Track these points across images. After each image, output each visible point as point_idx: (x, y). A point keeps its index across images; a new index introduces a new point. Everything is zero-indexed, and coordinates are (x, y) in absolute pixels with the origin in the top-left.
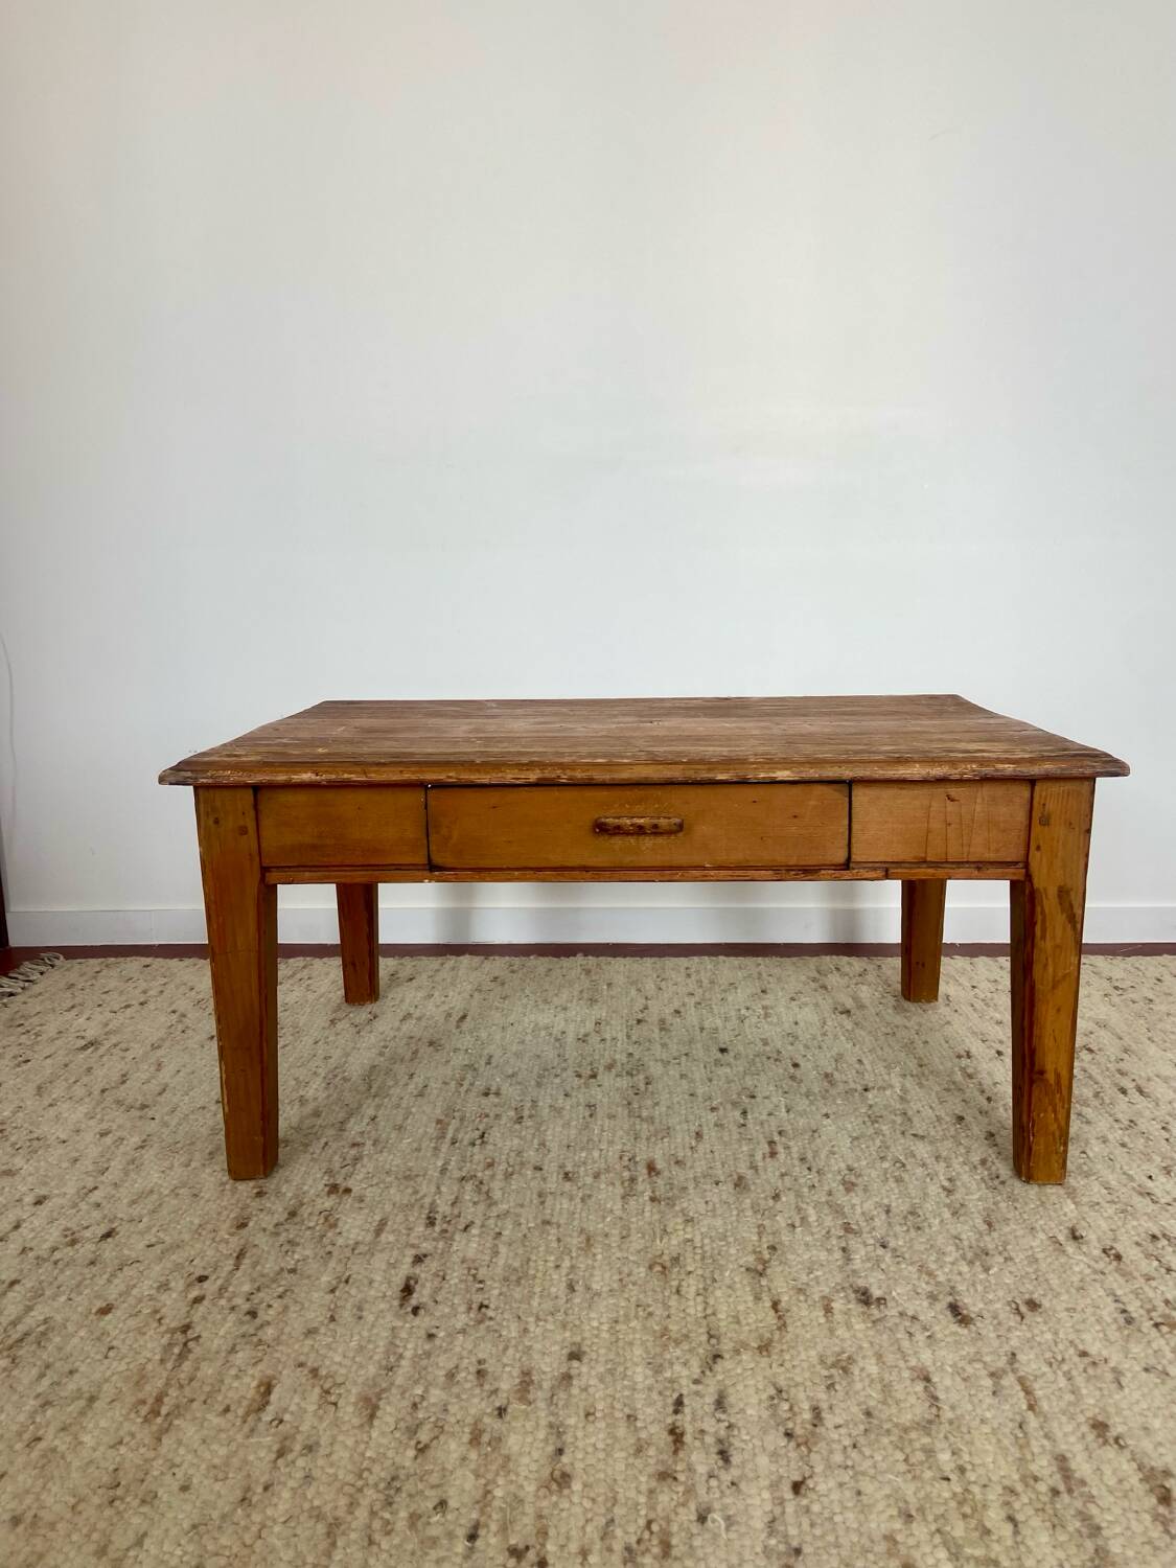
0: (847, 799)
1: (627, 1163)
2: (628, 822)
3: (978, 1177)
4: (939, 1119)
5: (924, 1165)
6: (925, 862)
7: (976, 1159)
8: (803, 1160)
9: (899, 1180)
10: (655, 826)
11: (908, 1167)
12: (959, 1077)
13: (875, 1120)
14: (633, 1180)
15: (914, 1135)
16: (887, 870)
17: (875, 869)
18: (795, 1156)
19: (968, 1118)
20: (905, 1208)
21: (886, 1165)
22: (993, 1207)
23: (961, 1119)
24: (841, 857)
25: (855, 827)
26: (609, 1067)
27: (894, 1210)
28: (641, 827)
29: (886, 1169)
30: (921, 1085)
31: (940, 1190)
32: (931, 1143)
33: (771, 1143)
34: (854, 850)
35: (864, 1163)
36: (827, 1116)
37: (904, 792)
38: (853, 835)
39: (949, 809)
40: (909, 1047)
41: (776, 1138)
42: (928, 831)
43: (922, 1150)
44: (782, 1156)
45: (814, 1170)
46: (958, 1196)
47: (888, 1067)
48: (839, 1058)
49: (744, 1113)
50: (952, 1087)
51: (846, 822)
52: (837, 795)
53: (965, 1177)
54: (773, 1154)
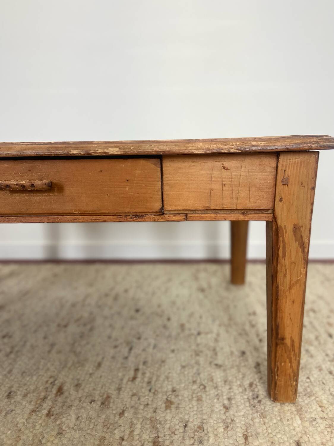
0: (159, 169)
1: (47, 385)
2: (15, 183)
3: (246, 397)
4: (232, 353)
5: (216, 387)
6: (210, 210)
7: (246, 383)
8: (149, 383)
9: (199, 400)
10: (32, 185)
11: (207, 389)
12: (247, 327)
13: (197, 354)
14: (45, 398)
15: (216, 365)
16: (186, 216)
17: (179, 215)
18: (146, 380)
19: (248, 353)
20: (197, 423)
21: (195, 387)
22: (251, 422)
23: (243, 353)
24: (157, 206)
25: (165, 187)
26: (78, 320)
27: (190, 425)
28: (23, 186)
29: (195, 390)
30: (227, 331)
31: (222, 408)
32: (225, 370)
33: (137, 370)
34: (165, 202)
35: (183, 385)
36: (173, 351)
37: (196, 164)
38: (165, 193)
39: (224, 175)
40: (227, 309)
41: (141, 367)
42: (212, 190)
43: (218, 375)
44: (138, 380)
45: (153, 391)
46: (231, 412)
47: (214, 321)
48: (191, 315)
49: (131, 349)
50: (243, 333)
51: (160, 184)
52: (153, 166)
53: (238, 397)
54: (134, 378)
